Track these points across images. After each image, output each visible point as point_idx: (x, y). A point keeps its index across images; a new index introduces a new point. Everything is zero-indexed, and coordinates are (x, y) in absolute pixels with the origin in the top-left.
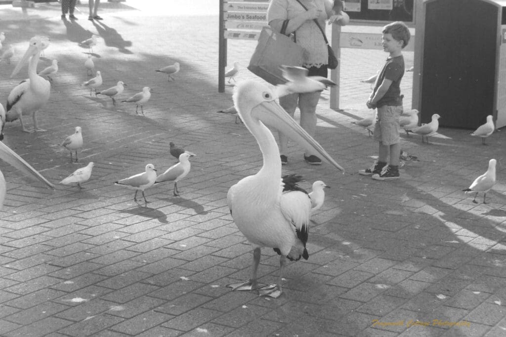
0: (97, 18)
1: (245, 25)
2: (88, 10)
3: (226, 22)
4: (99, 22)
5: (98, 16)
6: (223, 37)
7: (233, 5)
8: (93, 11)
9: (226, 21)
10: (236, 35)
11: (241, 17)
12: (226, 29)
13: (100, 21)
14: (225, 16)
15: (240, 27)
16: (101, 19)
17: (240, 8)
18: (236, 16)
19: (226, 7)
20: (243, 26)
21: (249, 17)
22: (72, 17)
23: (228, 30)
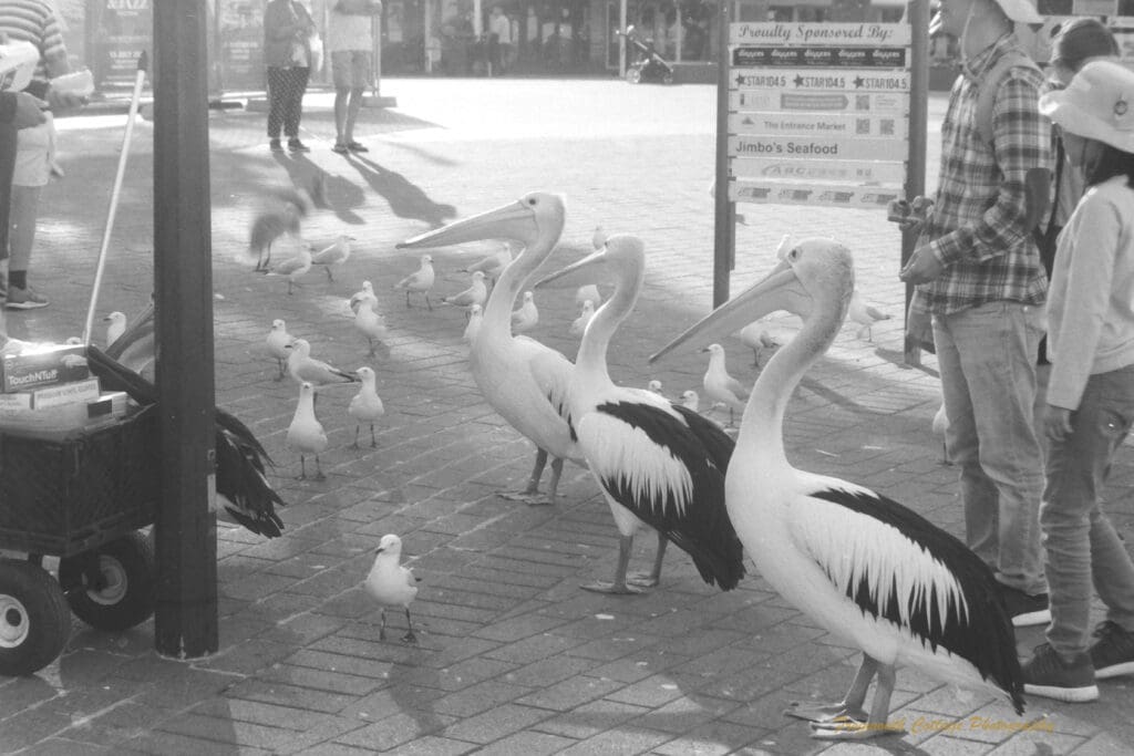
0: (355, 148)
1: (782, 169)
2: (331, 128)
3: (734, 161)
4: (360, 157)
5: (355, 144)
6: (727, 197)
7: (752, 119)
8: (344, 131)
9: (735, 157)
10: (760, 194)
11: (775, 149)
12: (734, 179)
13: (361, 154)
14: (733, 145)
15: (768, 172)
16: (365, 150)
17: (770, 125)
18: (760, 145)
19: (734, 124)
20: (777, 170)
21: (793, 149)
22: (295, 145)
23: (739, 179)
